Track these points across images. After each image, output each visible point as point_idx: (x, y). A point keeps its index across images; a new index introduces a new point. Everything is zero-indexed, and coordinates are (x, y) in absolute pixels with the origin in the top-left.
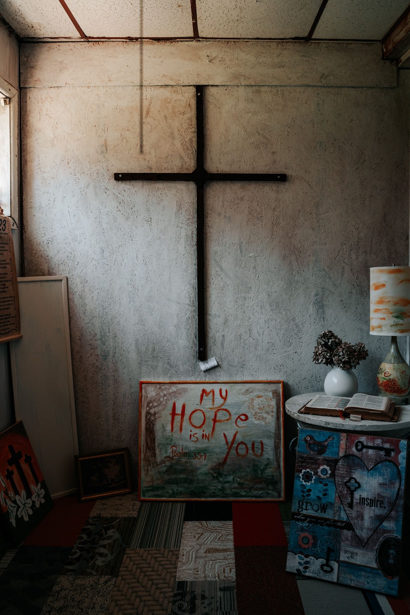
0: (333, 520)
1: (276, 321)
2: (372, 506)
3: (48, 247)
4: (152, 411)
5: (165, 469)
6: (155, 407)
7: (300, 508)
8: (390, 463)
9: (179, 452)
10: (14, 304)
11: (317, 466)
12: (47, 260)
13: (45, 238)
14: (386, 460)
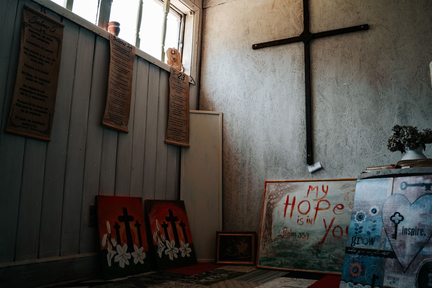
0: (380, 250)
1: (366, 131)
2: (413, 235)
3: (213, 96)
4: (272, 202)
5: (277, 245)
6: (274, 199)
7: (352, 243)
8: (430, 195)
9: (288, 232)
10: (186, 125)
11: (369, 207)
12: (212, 104)
13: (212, 91)
14: (427, 194)
